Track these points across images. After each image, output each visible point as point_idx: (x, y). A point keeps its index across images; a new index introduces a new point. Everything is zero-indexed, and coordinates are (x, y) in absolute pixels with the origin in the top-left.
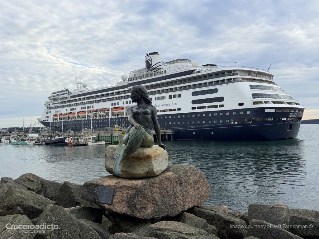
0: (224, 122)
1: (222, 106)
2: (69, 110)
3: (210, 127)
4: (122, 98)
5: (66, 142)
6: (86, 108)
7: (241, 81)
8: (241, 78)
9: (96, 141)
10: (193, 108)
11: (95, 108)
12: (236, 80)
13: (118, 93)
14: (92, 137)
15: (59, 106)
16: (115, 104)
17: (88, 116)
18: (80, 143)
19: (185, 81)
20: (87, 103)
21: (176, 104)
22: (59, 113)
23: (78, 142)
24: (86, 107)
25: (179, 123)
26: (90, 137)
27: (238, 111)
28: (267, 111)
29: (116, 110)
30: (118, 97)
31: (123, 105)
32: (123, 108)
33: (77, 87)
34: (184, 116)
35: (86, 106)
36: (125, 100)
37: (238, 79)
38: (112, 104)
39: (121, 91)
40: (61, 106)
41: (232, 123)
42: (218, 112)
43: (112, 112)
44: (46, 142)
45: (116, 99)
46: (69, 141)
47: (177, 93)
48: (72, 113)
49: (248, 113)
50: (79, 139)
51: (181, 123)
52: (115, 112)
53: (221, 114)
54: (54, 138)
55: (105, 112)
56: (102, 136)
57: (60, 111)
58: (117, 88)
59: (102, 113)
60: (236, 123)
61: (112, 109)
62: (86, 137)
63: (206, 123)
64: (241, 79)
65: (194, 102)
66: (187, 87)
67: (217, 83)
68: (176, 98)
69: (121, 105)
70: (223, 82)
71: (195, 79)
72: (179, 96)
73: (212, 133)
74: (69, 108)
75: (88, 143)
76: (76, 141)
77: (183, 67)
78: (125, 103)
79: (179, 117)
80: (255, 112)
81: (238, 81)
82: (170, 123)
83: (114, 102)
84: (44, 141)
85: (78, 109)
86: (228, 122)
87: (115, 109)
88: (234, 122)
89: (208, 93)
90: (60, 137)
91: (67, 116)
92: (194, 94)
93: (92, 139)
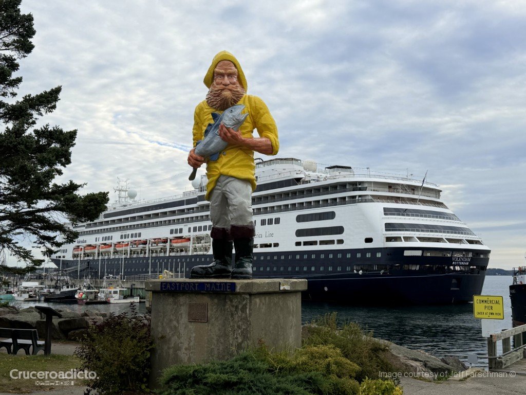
0: (344, 270)
1: (340, 242)
2: (101, 239)
3: (322, 277)
4: (188, 220)
5: (75, 298)
6: (128, 238)
7: (371, 201)
8: (372, 196)
9: (125, 298)
10: (298, 244)
11: (143, 238)
12: (363, 199)
13: (182, 211)
14: (120, 291)
15: (84, 232)
16: (176, 231)
17: (131, 251)
18: (99, 299)
19: (287, 195)
20: (131, 227)
21: (272, 235)
22: (84, 244)
23: (96, 297)
24: (128, 235)
25: (275, 269)
26: (115, 290)
27: (364, 251)
28: (407, 253)
29: (177, 243)
30: (181, 219)
31: (189, 234)
32: (189, 239)
33: (119, 197)
34: (283, 257)
35: (129, 232)
36: (192, 225)
37: (367, 198)
38: (172, 232)
39: (187, 209)
40: (87, 231)
41: (355, 271)
42: (335, 252)
43: (171, 246)
44: (47, 297)
45: (178, 221)
46: (80, 296)
47: (273, 216)
48: (105, 244)
49: (379, 255)
50: (98, 292)
51: (278, 268)
52: (175, 245)
53: (340, 256)
54: (60, 290)
55: (159, 245)
56: (137, 288)
57: (85, 242)
58: (181, 203)
59: (154, 247)
60: (361, 272)
61: (171, 240)
62: (110, 290)
63: (317, 271)
64: (370, 198)
65: (300, 233)
66: (289, 207)
67: (334, 202)
68: (272, 224)
69: (185, 234)
70: (343, 201)
71: (302, 193)
72: (277, 221)
73: (326, 289)
74: (100, 236)
75: (109, 300)
76: (92, 297)
77: (286, 171)
78: (192, 230)
79: (275, 258)
80: (388, 254)
81: (366, 201)
82: (262, 269)
83: (174, 227)
84: (43, 295)
85: (116, 237)
86: (350, 270)
87: (176, 241)
88: (358, 271)
89: (320, 219)
90: (70, 289)
91: (96, 251)
92: (300, 219)
93: (118, 292)
